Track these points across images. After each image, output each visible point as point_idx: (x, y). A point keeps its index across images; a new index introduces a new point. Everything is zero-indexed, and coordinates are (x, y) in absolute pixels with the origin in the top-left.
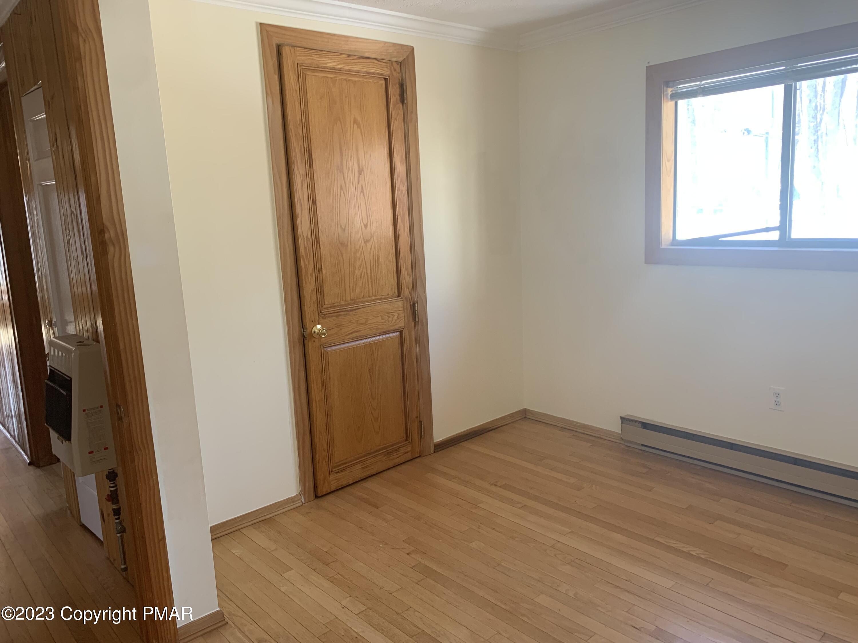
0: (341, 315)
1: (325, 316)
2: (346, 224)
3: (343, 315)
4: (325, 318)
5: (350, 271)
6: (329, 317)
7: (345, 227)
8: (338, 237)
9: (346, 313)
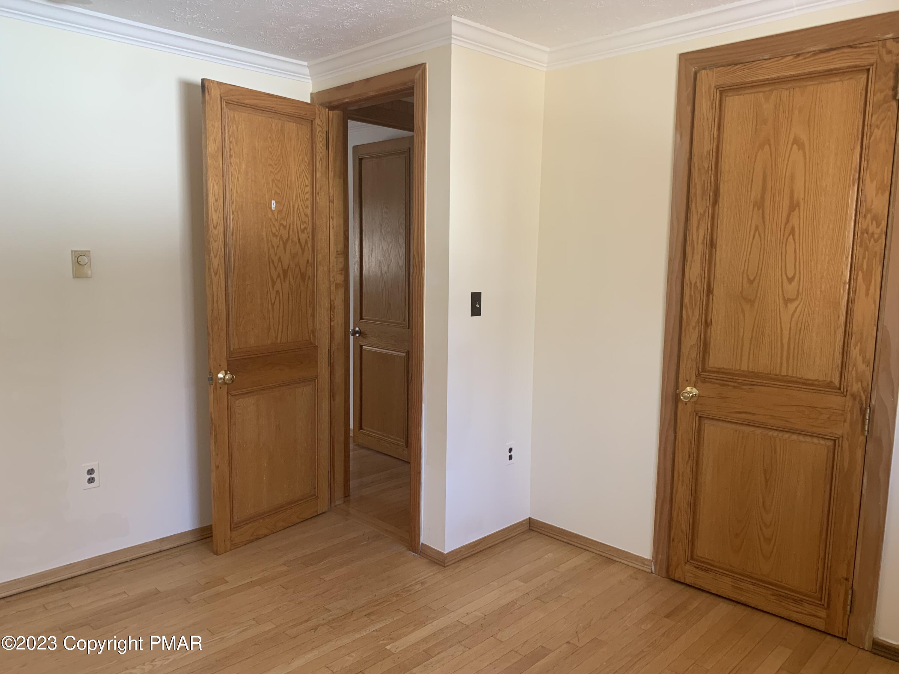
0: (728, 385)
1: (705, 379)
2: (756, 275)
3: (732, 386)
4: (705, 382)
5: (754, 335)
6: (710, 382)
7: (755, 278)
8: (740, 289)
9: (736, 384)
